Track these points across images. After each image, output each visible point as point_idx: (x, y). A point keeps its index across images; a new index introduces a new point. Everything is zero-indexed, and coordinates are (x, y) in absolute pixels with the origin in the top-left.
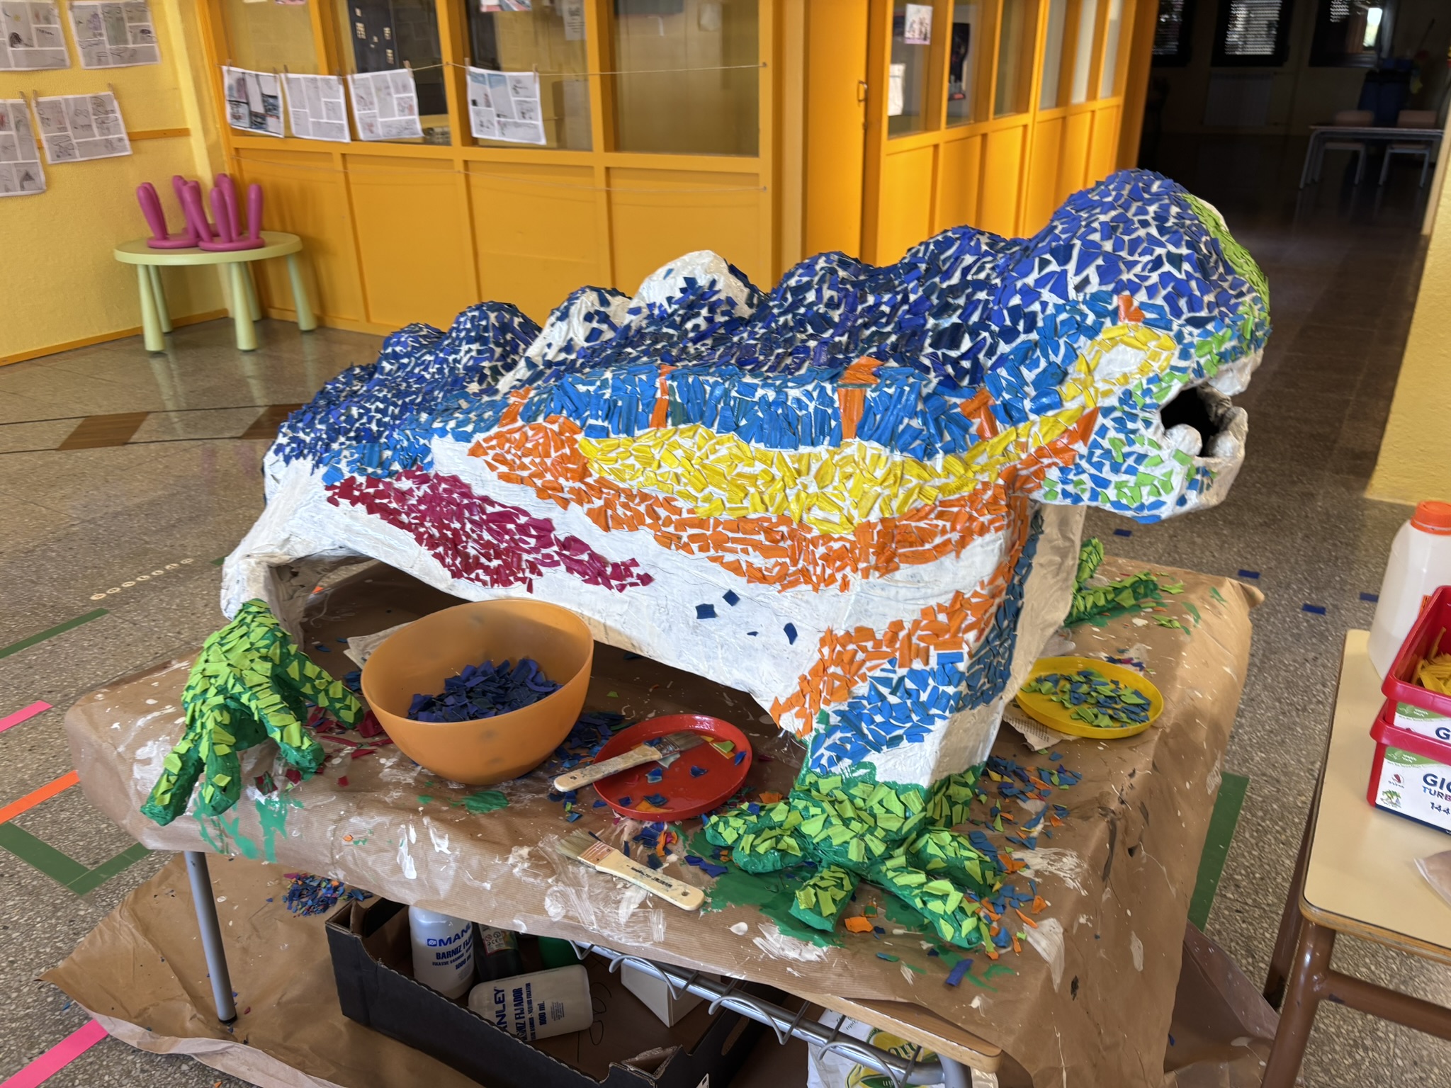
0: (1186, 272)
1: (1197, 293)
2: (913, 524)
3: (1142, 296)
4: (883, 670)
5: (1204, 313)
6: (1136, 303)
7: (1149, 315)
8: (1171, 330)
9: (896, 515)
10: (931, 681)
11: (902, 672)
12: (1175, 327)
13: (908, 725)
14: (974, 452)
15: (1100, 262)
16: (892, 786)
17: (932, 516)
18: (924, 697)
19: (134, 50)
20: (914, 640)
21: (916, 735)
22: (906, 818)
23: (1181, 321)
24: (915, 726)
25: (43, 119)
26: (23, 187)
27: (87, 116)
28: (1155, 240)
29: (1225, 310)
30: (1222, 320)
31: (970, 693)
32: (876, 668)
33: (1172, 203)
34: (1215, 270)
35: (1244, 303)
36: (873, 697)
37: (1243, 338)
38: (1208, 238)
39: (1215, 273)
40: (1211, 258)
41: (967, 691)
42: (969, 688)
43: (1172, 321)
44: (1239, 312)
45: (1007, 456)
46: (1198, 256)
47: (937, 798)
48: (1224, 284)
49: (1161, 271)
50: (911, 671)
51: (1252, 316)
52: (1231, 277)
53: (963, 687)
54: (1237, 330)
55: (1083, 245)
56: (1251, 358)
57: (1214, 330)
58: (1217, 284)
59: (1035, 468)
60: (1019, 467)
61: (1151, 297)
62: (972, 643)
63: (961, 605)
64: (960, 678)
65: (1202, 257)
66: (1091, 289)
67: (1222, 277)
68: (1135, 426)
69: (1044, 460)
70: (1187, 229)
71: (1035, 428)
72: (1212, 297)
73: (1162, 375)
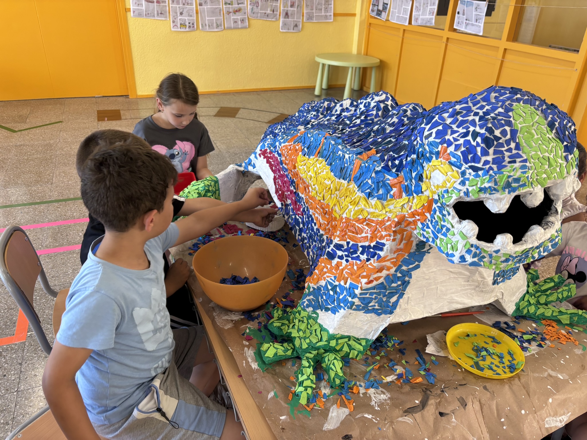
0: (477, 142)
1: (479, 154)
2: (357, 224)
3: (452, 149)
4: (331, 279)
5: (480, 165)
6: (448, 152)
7: (453, 160)
8: (460, 169)
9: (352, 219)
10: (345, 292)
11: (337, 283)
12: (463, 168)
13: (333, 305)
14: (389, 203)
15: (440, 128)
16: (320, 326)
17: (365, 223)
18: (341, 297)
20: (344, 273)
21: (334, 311)
22: (321, 341)
23: (467, 166)
24: (334, 307)
25: (306, 5)
26: (293, 29)
27: (321, 5)
28: (473, 123)
29: (495, 167)
30: (488, 171)
31: (362, 305)
32: (329, 277)
33: (501, 107)
34: (505, 145)
35: (512, 167)
36: (325, 288)
37: (499, 184)
38: (510, 128)
39: (504, 147)
40: (501, 138)
41: (360, 303)
42: (362, 303)
43: (462, 165)
44: (502, 170)
45: (402, 209)
46: (488, 135)
47: (340, 341)
48: (507, 154)
49: (466, 138)
50: (340, 284)
51: (511, 174)
52: (516, 151)
53: (356, 301)
54: (495, 179)
55: (439, 118)
56: (506, 196)
57: (481, 175)
58: (502, 152)
59: (414, 219)
60: (406, 216)
61: (455, 150)
62: (363, 283)
63: (363, 266)
64: (354, 296)
65: (491, 137)
66: (431, 139)
67: (510, 150)
68: (445, 212)
69: (416, 216)
70: (495, 121)
71: (415, 200)
72: (490, 158)
73: (449, 190)
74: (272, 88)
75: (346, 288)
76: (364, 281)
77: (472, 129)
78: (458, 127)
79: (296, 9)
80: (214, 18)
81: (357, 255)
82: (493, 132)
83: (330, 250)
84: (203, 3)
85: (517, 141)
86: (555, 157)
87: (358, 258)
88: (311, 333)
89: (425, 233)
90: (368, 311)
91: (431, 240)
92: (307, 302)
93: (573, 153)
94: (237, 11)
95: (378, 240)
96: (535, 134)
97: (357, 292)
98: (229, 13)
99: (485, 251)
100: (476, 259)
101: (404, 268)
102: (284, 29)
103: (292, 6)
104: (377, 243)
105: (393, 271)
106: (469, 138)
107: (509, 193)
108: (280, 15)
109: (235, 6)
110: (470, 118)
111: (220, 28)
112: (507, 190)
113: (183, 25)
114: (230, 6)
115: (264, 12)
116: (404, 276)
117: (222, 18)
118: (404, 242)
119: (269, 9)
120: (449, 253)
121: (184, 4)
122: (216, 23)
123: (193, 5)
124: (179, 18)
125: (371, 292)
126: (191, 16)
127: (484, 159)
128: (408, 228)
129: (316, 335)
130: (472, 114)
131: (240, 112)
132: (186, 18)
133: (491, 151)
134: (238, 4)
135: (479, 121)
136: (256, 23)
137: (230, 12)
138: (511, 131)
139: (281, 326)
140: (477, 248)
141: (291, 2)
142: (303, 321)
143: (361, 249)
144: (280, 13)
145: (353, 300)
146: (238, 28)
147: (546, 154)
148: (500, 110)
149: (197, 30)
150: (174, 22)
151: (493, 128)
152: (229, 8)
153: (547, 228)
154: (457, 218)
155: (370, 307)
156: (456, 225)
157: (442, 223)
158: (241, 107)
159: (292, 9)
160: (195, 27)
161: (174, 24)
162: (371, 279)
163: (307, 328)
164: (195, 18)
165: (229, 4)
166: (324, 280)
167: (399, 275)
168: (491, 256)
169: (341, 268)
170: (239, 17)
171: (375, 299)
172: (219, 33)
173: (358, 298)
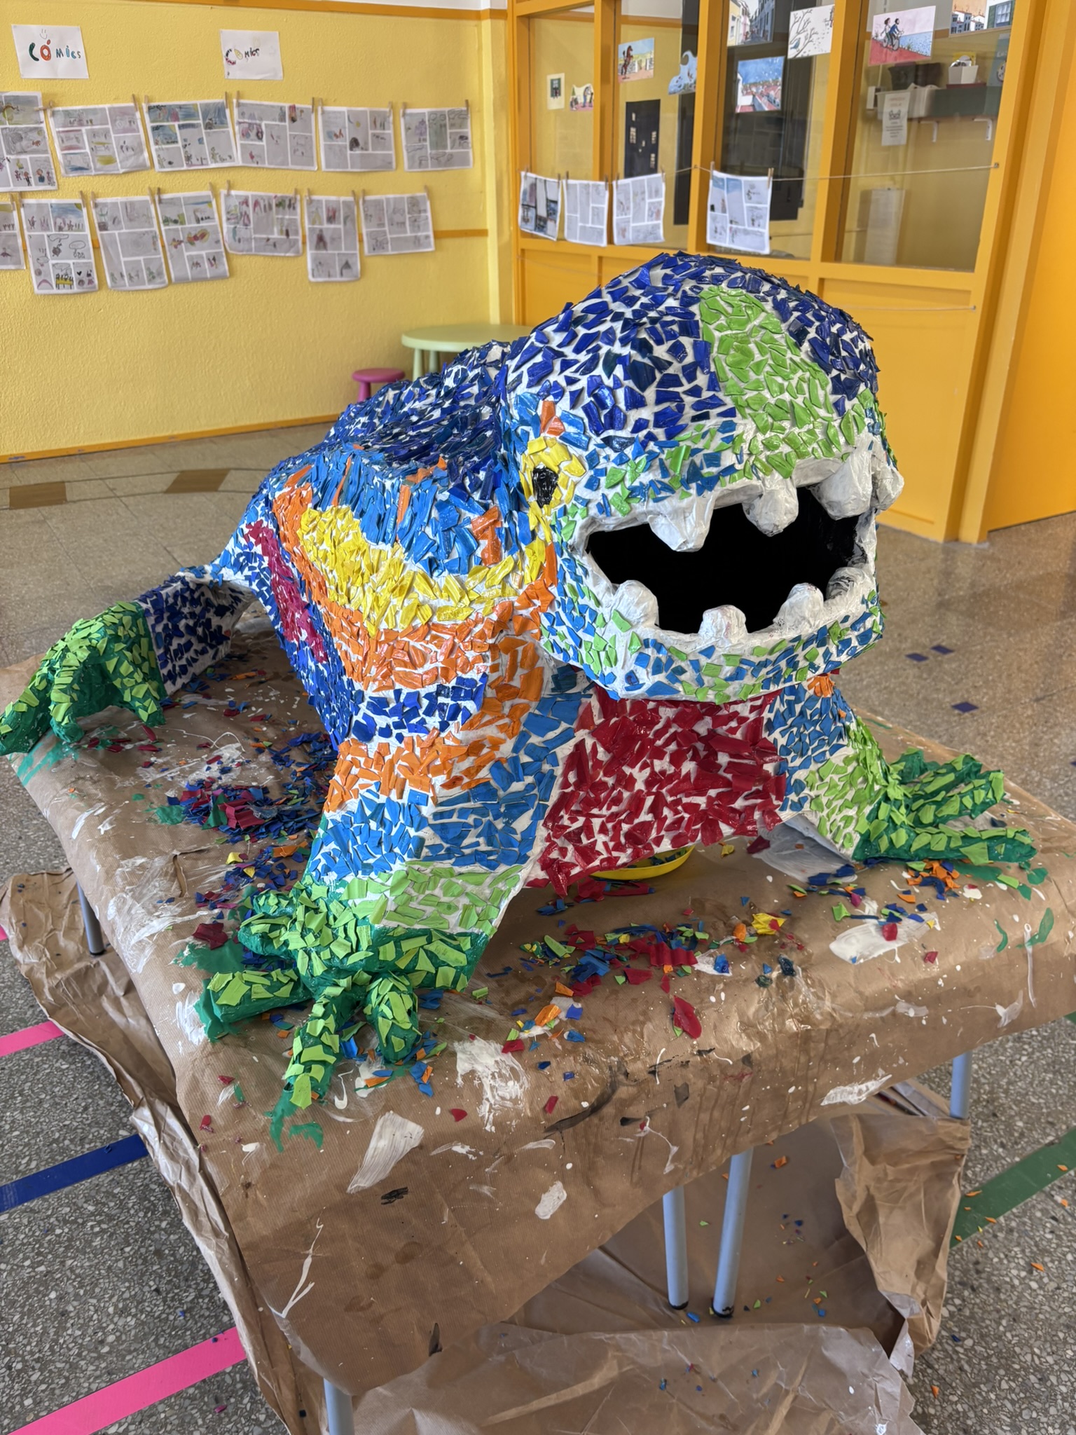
0: (616, 380)
1: (622, 405)
2: (411, 643)
3: (564, 405)
4: (369, 791)
6: (558, 413)
7: (571, 430)
8: (586, 449)
9: (400, 630)
10: (401, 816)
11: (382, 799)
12: (592, 447)
13: (379, 856)
14: (476, 577)
15: (539, 359)
18: (395, 830)
19: (451, 155)
20: (396, 771)
21: (381, 869)
22: (357, 950)
23: (599, 440)
24: (382, 860)
25: (366, 216)
26: (342, 274)
27: (403, 214)
28: (609, 337)
29: (660, 433)
30: (644, 444)
31: (446, 846)
32: (365, 787)
33: (673, 295)
34: (684, 381)
35: (698, 429)
36: (359, 817)
37: (672, 472)
38: (692, 340)
39: (681, 385)
40: (670, 364)
41: (438, 841)
42: (442, 838)
43: (590, 439)
44: (677, 438)
45: (504, 588)
46: (639, 358)
47: (407, 945)
48: (689, 400)
49: (594, 373)
50: (389, 799)
51: (700, 446)
52: (711, 393)
53: (426, 833)
54: (661, 460)
55: (537, 339)
56: (693, 501)
57: (630, 456)
58: (675, 397)
59: (531, 609)
60: (516, 604)
61: (573, 406)
62: (438, 788)
63: (433, 744)
64: (421, 823)
65: (646, 361)
66: (522, 389)
67: (695, 392)
68: (579, 571)
69: (535, 601)
70: (658, 326)
71: (527, 561)
72: (646, 413)
73: (569, 507)
74: (306, 420)
75: (401, 807)
76: (440, 780)
77: (605, 349)
78: (577, 350)
79: (341, 226)
80: (141, 258)
81: (418, 719)
82: (650, 349)
83: (358, 717)
84: (110, 223)
85: (713, 369)
86: (808, 403)
87: (421, 727)
88: (335, 937)
89: (557, 639)
90: (463, 860)
91: (571, 652)
92: (323, 862)
93: (855, 395)
94: (196, 238)
95: (460, 674)
96: (756, 351)
97: (427, 810)
98: (177, 243)
99: (679, 652)
100: (661, 677)
101: (535, 740)
102: (320, 276)
103: (331, 219)
104: (460, 680)
105: (506, 749)
106: (599, 371)
107: (700, 492)
108: (304, 243)
109: (191, 226)
110: (602, 328)
111: (158, 280)
112: (694, 485)
113: (63, 279)
114: (179, 227)
115: (264, 236)
116: (538, 760)
117: (162, 255)
118: (520, 672)
119: (275, 230)
120: (606, 673)
121: (60, 229)
122: (148, 269)
123: (83, 230)
124: (52, 262)
125: (462, 809)
126: (81, 256)
127: (634, 416)
128: (527, 637)
129: (347, 937)
130: (609, 318)
131: (228, 477)
132: (71, 262)
133: (650, 394)
134: (198, 221)
135: (623, 330)
136: (251, 266)
137: (180, 242)
138: (695, 345)
139: (271, 931)
140: (658, 646)
141: (328, 210)
142: (317, 911)
143: (425, 703)
144: (304, 237)
145: (420, 834)
146: (205, 279)
147: (786, 397)
148: (671, 302)
149: (100, 288)
150: (38, 273)
151: (652, 342)
152: (177, 230)
153: (839, 593)
154: (605, 582)
155: (467, 847)
156: (606, 599)
157: (581, 601)
158: (233, 466)
159: (332, 226)
160: (96, 282)
161: (42, 277)
162: (455, 773)
163: (328, 925)
164: (93, 260)
165: (176, 222)
166: (356, 797)
167: (525, 759)
168: (696, 665)
169: (387, 758)
170: (203, 253)
171: (476, 827)
172: (158, 294)
173: (432, 826)
